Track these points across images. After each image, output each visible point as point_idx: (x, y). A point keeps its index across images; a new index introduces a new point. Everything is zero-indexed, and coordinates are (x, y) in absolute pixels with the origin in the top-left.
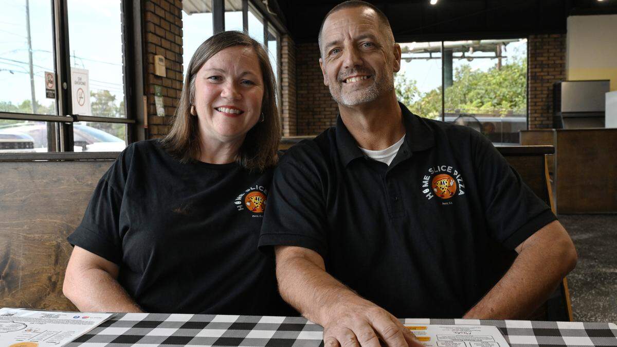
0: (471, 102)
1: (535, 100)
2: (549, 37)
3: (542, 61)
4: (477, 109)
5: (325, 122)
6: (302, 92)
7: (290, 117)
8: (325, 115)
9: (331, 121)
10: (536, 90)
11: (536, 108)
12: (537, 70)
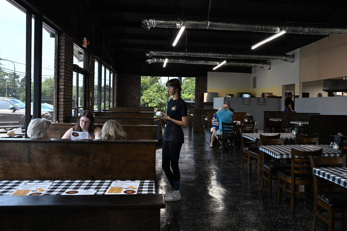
0: (186, 93)
1: (197, 98)
2: (202, 78)
3: (200, 85)
4: (187, 96)
5: (128, 102)
6: (120, 91)
7: (116, 100)
8: (128, 99)
9: (130, 101)
10: (197, 94)
11: (197, 100)
12: (198, 88)
